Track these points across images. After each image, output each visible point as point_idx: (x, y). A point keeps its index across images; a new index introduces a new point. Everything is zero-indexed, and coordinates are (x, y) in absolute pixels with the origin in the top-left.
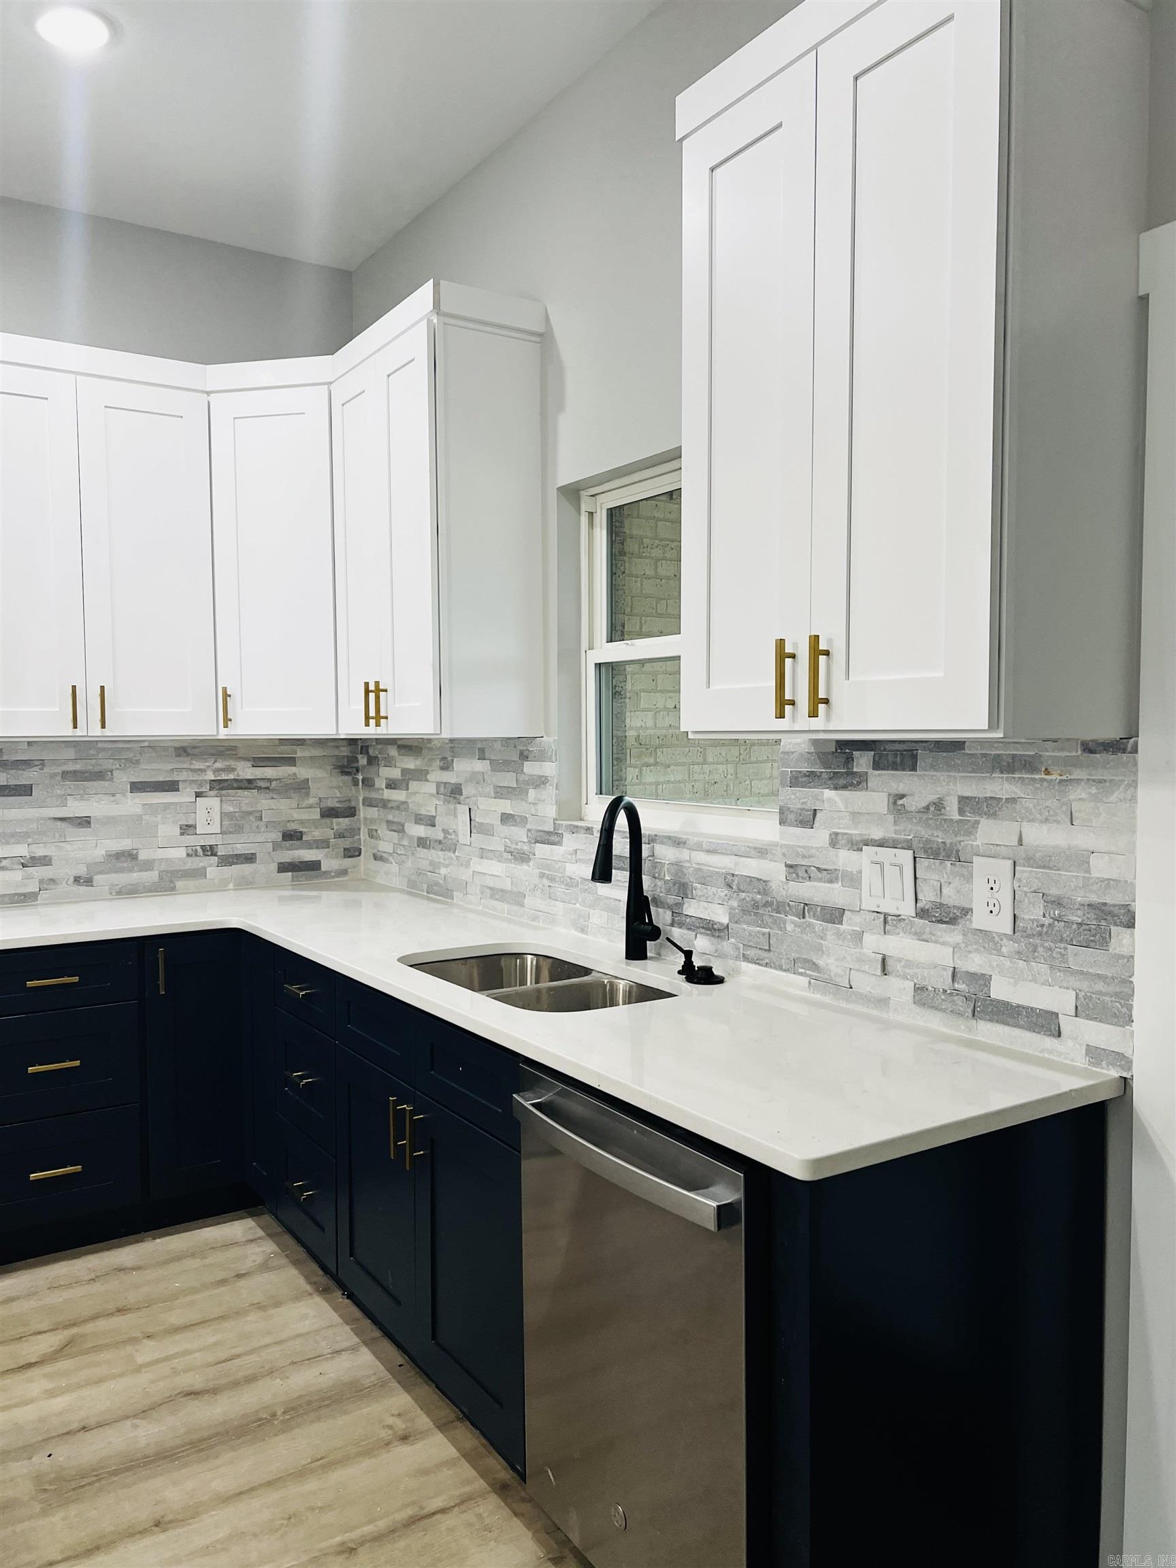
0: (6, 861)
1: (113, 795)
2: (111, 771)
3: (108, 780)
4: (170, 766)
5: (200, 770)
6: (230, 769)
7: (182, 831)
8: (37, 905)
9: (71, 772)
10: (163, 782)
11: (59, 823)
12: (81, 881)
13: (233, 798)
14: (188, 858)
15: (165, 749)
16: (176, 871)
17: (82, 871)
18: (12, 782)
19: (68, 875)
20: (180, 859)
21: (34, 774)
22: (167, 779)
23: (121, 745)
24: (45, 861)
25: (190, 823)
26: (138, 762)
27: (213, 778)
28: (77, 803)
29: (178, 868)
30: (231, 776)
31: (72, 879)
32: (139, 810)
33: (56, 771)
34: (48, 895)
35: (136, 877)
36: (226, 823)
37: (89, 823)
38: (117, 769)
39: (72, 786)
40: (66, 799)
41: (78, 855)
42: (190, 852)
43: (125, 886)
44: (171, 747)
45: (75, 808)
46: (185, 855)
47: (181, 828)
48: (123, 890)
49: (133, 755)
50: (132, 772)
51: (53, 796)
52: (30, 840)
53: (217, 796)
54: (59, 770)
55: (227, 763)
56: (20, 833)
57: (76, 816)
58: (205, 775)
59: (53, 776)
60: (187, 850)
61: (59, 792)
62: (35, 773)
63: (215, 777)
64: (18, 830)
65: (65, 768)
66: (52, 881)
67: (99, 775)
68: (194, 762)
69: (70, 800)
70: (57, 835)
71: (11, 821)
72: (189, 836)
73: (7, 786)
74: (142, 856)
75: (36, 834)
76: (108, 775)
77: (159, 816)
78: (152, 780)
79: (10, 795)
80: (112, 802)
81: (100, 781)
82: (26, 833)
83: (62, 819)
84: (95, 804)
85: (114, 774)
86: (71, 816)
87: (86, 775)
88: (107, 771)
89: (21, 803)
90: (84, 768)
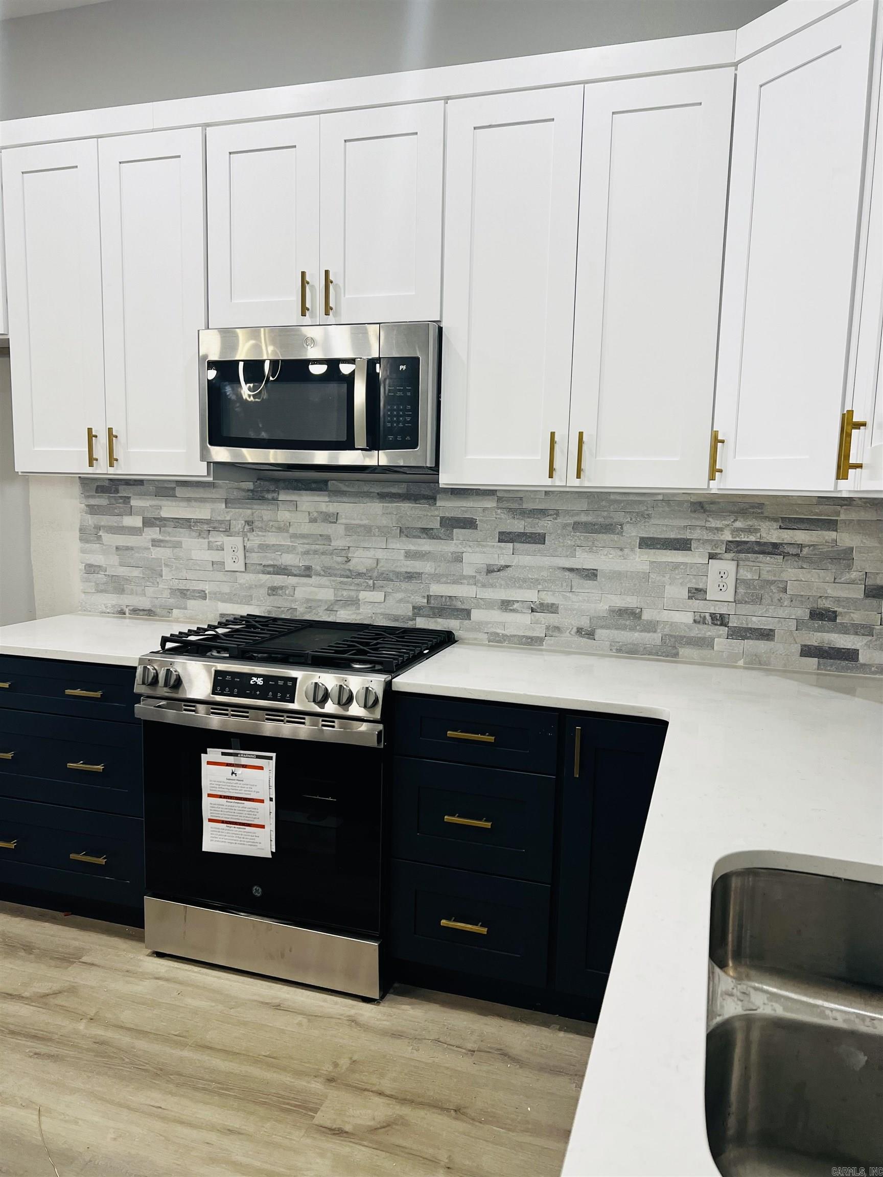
0: (518, 603)
1: (621, 550)
2: (621, 525)
3: (618, 534)
4: (683, 523)
5: (717, 529)
6: (750, 530)
7: (690, 594)
8: (541, 650)
9: (582, 523)
10: (675, 539)
11: (567, 573)
12: (583, 633)
13: (752, 564)
14: (695, 624)
15: (680, 503)
16: (681, 636)
17: (585, 623)
18: (529, 530)
19: (572, 625)
20: (686, 625)
21: (548, 524)
22: (679, 537)
23: (631, 498)
24: (552, 609)
25: (701, 586)
26: (649, 516)
27: (731, 539)
28: (585, 555)
29: (682, 634)
30: (752, 538)
31: (575, 630)
32: (646, 568)
33: (568, 521)
34: (552, 642)
35: (636, 636)
36: (741, 590)
37: (596, 576)
38: (628, 522)
39: (582, 538)
40: (575, 550)
41: (583, 607)
42: (697, 618)
43: (626, 645)
44: (687, 501)
45: (584, 560)
46: (692, 621)
47: (689, 591)
48: (623, 649)
49: (646, 508)
50: (643, 527)
51: (564, 546)
52: (540, 587)
53: (733, 560)
54: (571, 521)
55: (750, 523)
56: (532, 579)
57: (584, 568)
58: (722, 535)
59: (565, 526)
60: (695, 616)
61: (569, 542)
62: (549, 522)
63: (733, 538)
64: (530, 576)
65: (576, 519)
66: (558, 629)
67: (608, 528)
68: (710, 519)
69: (579, 551)
70: (565, 584)
71: (525, 567)
72: (698, 601)
73: (524, 534)
74: (646, 616)
75: (546, 581)
76: (618, 528)
77: (668, 576)
78: (662, 536)
79: (527, 543)
80: (620, 556)
81: (609, 534)
82: (537, 580)
83: (571, 570)
84: (603, 557)
85: (625, 528)
86: (580, 567)
87: (596, 527)
88: (618, 524)
89: (535, 551)
90: (595, 520)
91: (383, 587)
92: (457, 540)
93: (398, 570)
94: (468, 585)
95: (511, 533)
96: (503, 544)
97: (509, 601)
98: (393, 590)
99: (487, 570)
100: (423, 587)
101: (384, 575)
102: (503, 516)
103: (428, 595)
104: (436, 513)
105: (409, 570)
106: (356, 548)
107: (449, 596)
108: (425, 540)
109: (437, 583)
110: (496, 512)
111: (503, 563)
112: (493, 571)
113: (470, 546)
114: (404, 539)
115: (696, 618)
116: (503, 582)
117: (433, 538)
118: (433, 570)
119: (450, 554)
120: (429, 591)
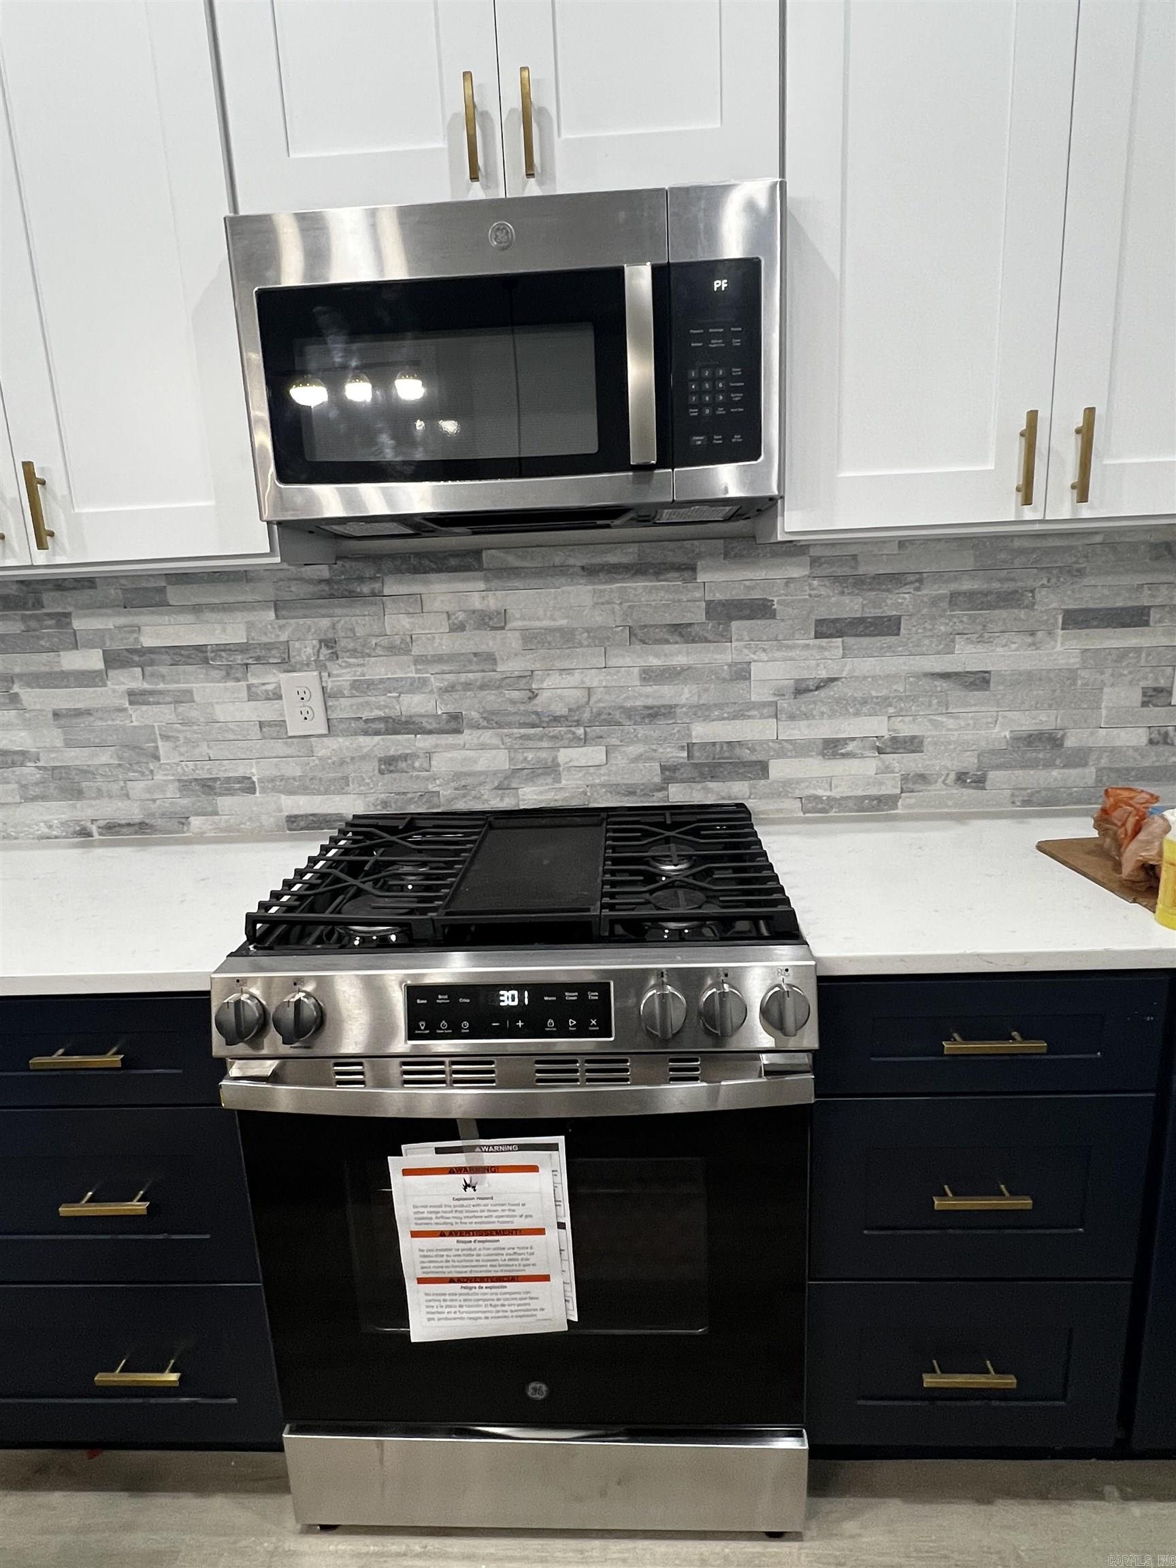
0: (855, 742)
1: (1033, 633)
2: (1032, 591)
3: (1027, 607)
4: (1140, 579)
7: (1145, 698)
8: (895, 818)
9: (965, 593)
10: (1122, 609)
11: (939, 683)
12: (968, 781)
14: (1149, 747)
15: (1134, 547)
16: (1127, 769)
17: (969, 762)
18: (871, 612)
19: (947, 768)
20: (1136, 749)
21: (904, 598)
22: (1130, 604)
23: (1052, 543)
24: (912, 745)
25: (1162, 683)
26: (1081, 573)
28: (970, 648)
29: (1130, 764)
31: (952, 776)
32: (1075, 661)
33: (941, 592)
34: (913, 801)
35: (1056, 776)
37: (988, 682)
38: (1043, 586)
39: (965, 619)
40: (953, 641)
41: (965, 737)
42: (1155, 736)
43: (1038, 792)
44: (1143, 543)
45: (967, 657)
46: (1144, 740)
47: (1144, 694)
48: (1034, 799)
49: (1074, 559)
50: (1069, 592)
51: (932, 636)
52: (891, 710)
54: (944, 590)
56: (877, 697)
57: (967, 670)
59: (935, 601)
60: (1151, 734)
61: (942, 628)
62: (907, 596)
64: (874, 694)
65: (954, 587)
66: (922, 778)
67: (1010, 599)
69: (960, 644)
70: (935, 701)
71: (865, 678)
72: (1158, 709)
73: (862, 620)
74: (1070, 742)
75: (902, 700)
76: (1027, 597)
77: (1109, 672)
78: (1102, 606)
79: (866, 635)
80: (1029, 646)
81: (1012, 608)
82: (886, 698)
83: (945, 676)
84: (1000, 649)
85: (1038, 597)
86: (959, 669)
87: (989, 598)
88: (1026, 591)
89: (882, 648)
90: (985, 586)
91: (601, 737)
92: (737, 640)
93: (628, 704)
94: (760, 718)
95: (837, 620)
96: (824, 642)
97: (838, 740)
98: (621, 741)
99: (796, 689)
100: (678, 731)
101: (604, 717)
102: (823, 591)
103: (688, 744)
104: (698, 595)
105: (650, 702)
106: (546, 673)
107: (727, 742)
108: (677, 646)
109: (704, 720)
110: (810, 585)
111: (824, 674)
112: (808, 690)
113: (764, 650)
114: (638, 647)
115: (1153, 736)
116: (824, 709)
117: (693, 641)
118: (696, 698)
119: (726, 667)
120: (690, 736)
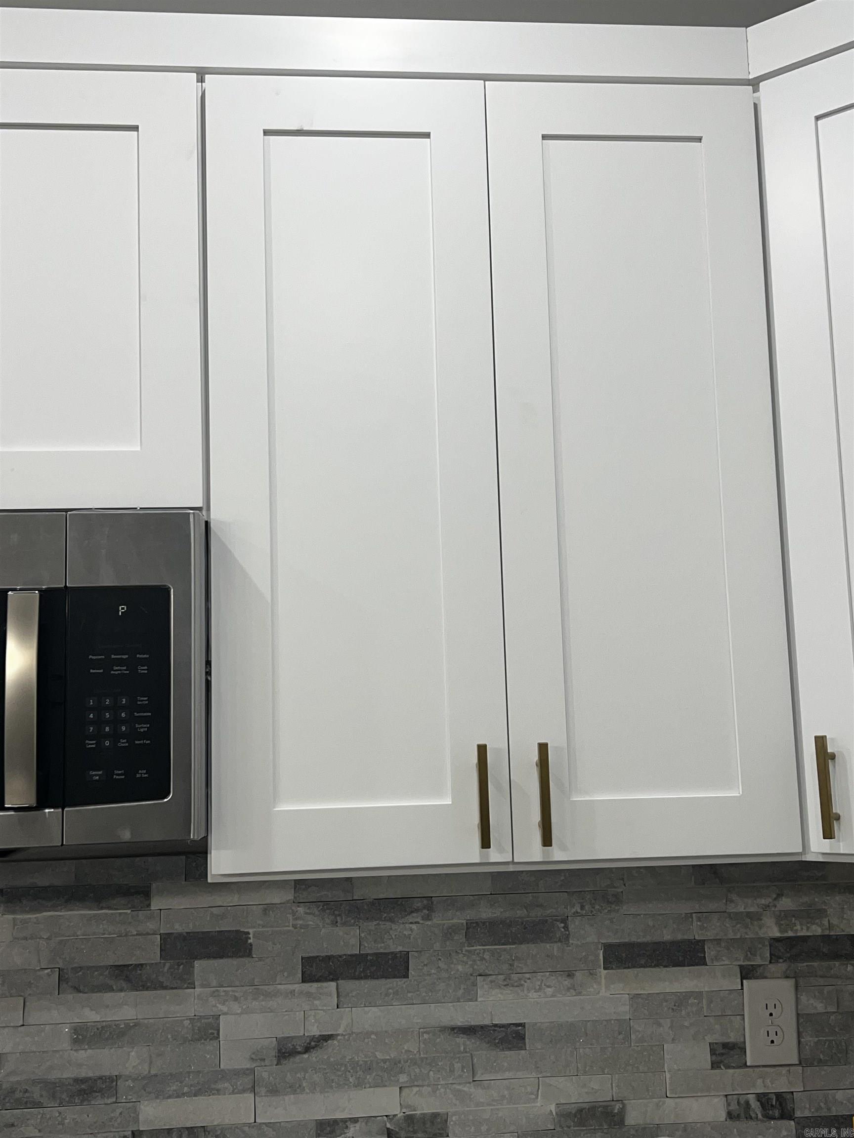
0: (358, 1125)
1: (570, 975)
2: (564, 921)
3: (560, 941)
4: (685, 908)
5: (749, 915)
6: (811, 914)
7: (714, 1058)
9: (484, 923)
10: (673, 943)
11: (461, 1040)
13: (821, 981)
14: (729, 1122)
18: (370, 948)
20: (714, 1126)
21: (411, 930)
22: (679, 937)
24: (433, 1126)
25: (732, 1038)
26: (617, 900)
27: (778, 935)
28: (497, 994)
30: (816, 930)
32: (624, 1010)
33: (455, 921)
36: (809, 1039)
37: (523, 1038)
38: (576, 914)
39: (487, 956)
40: (474, 984)
41: (500, 1114)
42: (734, 1107)
45: (494, 1004)
46: (722, 1115)
47: (713, 1052)
50: (607, 922)
51: (449, 978)
52: (403, 1078)
53: (787, 977)
54: (459, 919)
55: (805, 899)
56: (385, 1061)
57: (496, 1022)
58: (760, 927)
59: (449, 933)
60: (729, 1105)
61: (460, 967)
62: (414, 926)
63: (781, 931)
64: (379, 1055)
65: (471, 915)
67: (539, 931)
68: (734, 897)
69: (483, 988)
70: (457, 1066)
71: (368, 1034)
72: (731, 1071)
73: (360, 958)
74: (633, 1118)
75: (415, 1064)
76: (559, 928)
77: (667, 1023)
78: (648, 939)
79: (366, 977)
80: (569, 989)
81: (542, 942)
82: (396, 1062)
83: (469, 1031)
84: (533, 995)
85: (571, 927)
86: (487, 1022)
87: (514, 930)
88: (556, 920)
89: (387, 995)
90: (507, 914)
91: (13, 1125)
92: (203, 986)
93: (54, 1075)
94: (233, 1093)
95: (329, 958)
96: (313, 987)
97: (335, 1122)
98: (40, 1131)
99: (279, 1051)
100: (121, 1114)
101: (18, 1095)
102: (311, 921)
103: (133, 1132)
104: (151, 926)
105: (84, 1073)
107: (187, 1128)
108: (123, 994)
109: (157, 1098)
110: (294, 913)
111: (315, 1031)
112: (293, 1053)
113: (236, 999)
114: (70, 997)
115: (731, 1108)
116: (317, 1077)
117: (145, 988)
118: (146, 1067)
119: (187, 1023)
120: (136, 1120)
